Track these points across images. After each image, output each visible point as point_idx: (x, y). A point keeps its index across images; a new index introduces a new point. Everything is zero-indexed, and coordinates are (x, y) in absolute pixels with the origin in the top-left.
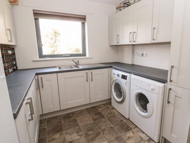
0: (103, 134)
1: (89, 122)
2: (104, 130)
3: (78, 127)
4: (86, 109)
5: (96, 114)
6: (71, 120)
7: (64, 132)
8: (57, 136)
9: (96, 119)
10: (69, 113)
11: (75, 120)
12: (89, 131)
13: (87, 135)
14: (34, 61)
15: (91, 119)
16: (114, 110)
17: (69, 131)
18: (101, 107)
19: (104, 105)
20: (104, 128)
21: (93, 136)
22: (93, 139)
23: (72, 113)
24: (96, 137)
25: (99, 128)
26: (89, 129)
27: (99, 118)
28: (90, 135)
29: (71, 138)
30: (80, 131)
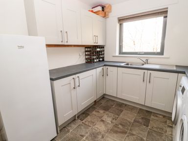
0: (128, 136)
1: (129, 120)
2: (133, 135)
3: (117, 116)
4: (140, 109)
5: (142, 118)
6: (120, 108)
7: (107, 112)
8: (101, 112)
9: (138, 122)
10: (124, 104)
11: (122, 111)
12: (121, 124)
13: (116, 126)
14: (113, 56)
15: (134, 119)
16: (168, 129)
17: (110, 114)
18: (157, 116)
19: (164, 116)
20: (134, 133)
21: (119, 130)
22: (116, 132)
23: (126, 105)
24: (120, 132)
25: (131, 130)
26: (123, 124)
27: (141, 123)
28: (119, 128)
29: (106, 119)
30: (116, 120)
